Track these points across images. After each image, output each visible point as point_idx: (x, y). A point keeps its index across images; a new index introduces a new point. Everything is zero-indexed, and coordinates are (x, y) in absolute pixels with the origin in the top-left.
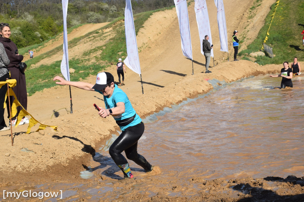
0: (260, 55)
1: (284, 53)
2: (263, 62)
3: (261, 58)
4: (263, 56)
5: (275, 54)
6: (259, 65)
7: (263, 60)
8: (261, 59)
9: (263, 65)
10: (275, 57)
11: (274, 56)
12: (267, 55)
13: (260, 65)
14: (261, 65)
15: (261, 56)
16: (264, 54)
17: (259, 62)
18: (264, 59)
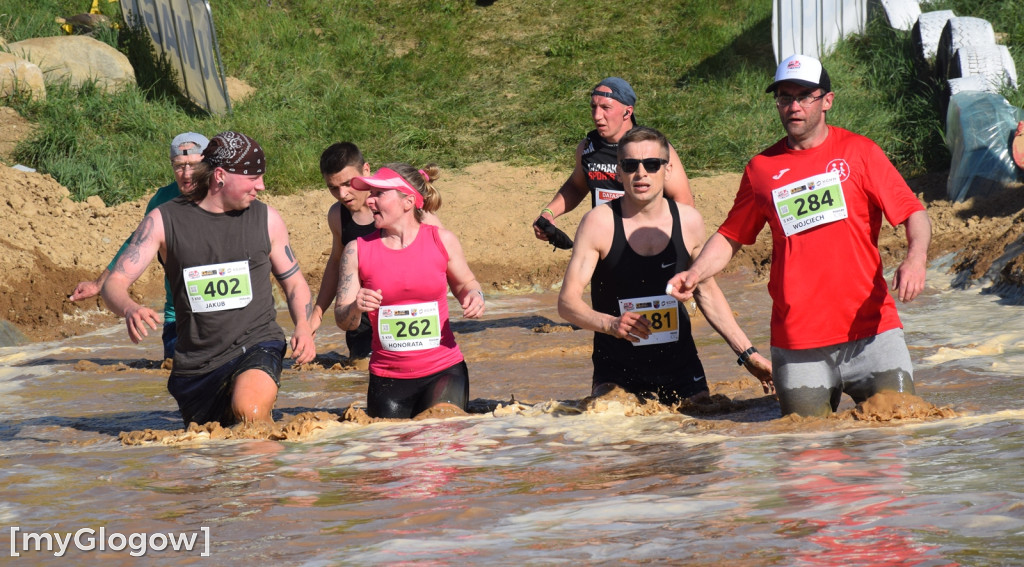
0: (79, 76)
1: (343, 59)
2: (109, 170)
3: (93, 116)
4: (111, 90)
5: (250, 69)
6: (65, 191)
7: (111, 142)
8: (86, 125)
9: (108, 203)
10: (246, 107)
11: (238, 89)
12: (155, 78)
13: (77, 195)
14: (96, 202)
15: (89, 89)
16: (120, 68)
17: (67, 166)
18: (122, 129)
